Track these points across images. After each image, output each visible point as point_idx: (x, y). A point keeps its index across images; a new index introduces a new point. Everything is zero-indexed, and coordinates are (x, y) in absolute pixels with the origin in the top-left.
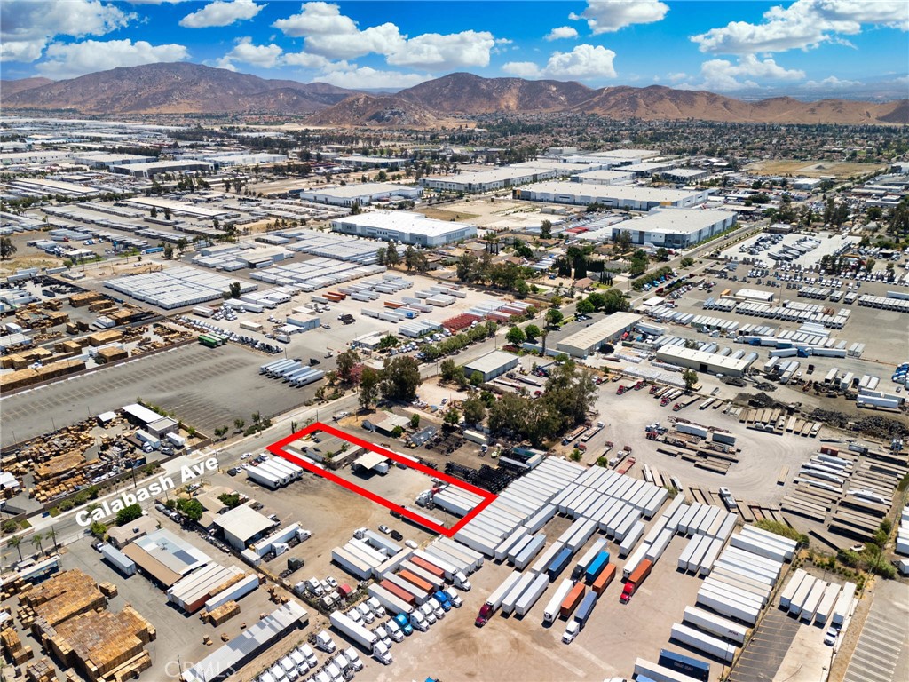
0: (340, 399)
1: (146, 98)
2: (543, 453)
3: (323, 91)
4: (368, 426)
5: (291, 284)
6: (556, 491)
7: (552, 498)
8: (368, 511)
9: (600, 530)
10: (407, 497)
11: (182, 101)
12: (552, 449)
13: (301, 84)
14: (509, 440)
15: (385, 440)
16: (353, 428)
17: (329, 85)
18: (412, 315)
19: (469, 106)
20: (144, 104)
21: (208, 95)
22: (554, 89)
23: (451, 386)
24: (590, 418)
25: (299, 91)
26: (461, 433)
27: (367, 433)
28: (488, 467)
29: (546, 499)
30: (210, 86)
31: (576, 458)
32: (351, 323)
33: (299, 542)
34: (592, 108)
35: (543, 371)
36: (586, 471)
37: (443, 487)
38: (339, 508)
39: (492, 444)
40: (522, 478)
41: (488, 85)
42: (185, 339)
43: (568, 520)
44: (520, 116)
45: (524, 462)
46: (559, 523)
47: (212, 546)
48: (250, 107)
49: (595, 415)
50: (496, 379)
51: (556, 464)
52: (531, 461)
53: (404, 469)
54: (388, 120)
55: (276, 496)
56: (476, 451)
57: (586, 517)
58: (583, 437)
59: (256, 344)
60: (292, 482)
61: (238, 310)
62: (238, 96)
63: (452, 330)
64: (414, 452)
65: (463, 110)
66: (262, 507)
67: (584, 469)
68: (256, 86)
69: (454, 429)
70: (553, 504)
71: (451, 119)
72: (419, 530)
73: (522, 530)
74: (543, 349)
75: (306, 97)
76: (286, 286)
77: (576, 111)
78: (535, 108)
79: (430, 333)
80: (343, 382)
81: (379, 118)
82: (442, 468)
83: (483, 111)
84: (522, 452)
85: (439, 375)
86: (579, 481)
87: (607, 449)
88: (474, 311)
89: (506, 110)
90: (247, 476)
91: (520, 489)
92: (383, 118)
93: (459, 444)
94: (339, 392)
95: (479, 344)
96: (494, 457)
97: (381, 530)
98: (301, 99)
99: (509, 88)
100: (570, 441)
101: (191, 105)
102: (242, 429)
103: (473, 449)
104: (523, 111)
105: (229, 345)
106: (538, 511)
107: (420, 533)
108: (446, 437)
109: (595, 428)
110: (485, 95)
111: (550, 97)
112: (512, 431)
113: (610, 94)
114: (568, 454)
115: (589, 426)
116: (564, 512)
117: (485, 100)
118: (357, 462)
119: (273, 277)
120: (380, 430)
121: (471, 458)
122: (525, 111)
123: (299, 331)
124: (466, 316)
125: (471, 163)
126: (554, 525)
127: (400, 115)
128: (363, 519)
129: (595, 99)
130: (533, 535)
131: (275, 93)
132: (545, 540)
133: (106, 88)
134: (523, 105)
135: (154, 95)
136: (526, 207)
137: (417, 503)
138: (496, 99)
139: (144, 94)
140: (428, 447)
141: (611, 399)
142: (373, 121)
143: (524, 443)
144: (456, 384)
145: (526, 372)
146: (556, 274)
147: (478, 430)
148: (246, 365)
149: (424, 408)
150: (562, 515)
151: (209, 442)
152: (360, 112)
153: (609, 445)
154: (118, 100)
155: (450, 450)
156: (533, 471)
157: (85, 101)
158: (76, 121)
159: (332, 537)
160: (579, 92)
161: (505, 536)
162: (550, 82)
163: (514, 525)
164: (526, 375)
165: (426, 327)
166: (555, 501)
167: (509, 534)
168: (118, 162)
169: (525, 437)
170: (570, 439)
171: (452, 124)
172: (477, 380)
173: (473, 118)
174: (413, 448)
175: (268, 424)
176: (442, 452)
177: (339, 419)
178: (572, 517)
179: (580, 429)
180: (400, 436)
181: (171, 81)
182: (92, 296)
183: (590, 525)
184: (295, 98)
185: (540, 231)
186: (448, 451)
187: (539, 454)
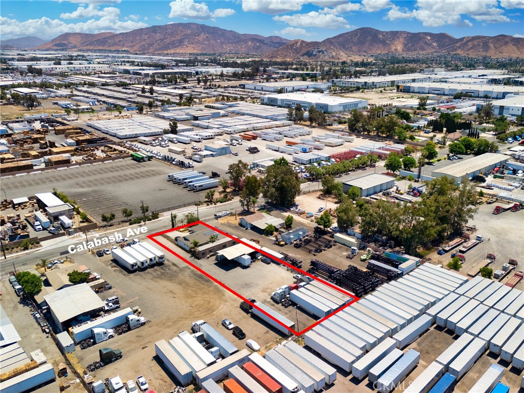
0: (227, 202)
1: (169, 44)
2: (418, 259)
3: (277, 41)
4: (244, 224)
5: (218, 128)
6: (433, 300)
7: (428, 307)
8: (218, 302)
9: (491, 352)
10: (264, 291)
11: (189, 45)
12: (428, 257)
13: (263, 37)
14: (380, 246)
15: (256, 236)
16: (229, 225)
17: (280, 38)
18: (306, 149)
19: (370, 49)
20: (167, 47)
21: (205, 42)
22: (429, 38)
23: (330, 199)
24: (467, 232)
25: (261, 40)
26: (332, 237)
27: (242, 231)
28: (356, 269)
29: (420, 307)
30: (207, 37)
31: (455, 266)
32: (256, 152)
33: (129, 329)
34: (456, 50)
35: (418, 191)
36: (466, 281)
37: (302, 284)
38: (188, 296)
39: (363, 248)
40: (393, 282)
41: (383, 35)
42: (122, 155)
43: (447, 335)
44: (405, 55)
45: (396, 267)
46: (436, 338)
47: (36, 324)
48: (230, 50)
49: (472, 229)
50: (372, 196)
51: (431, 271)
52: (403, 266)
53: (268, 264)
54: (315, 55)
55: (130, 278)
56: (345, 254)
57: (472, 334)
58: (461, 248)
59: (174, 161)
60: (152, 266)
61: (172, 141)
62: (222, 43)
63: (338, 160)
64: (283, 249)
65: (365, 52)
66: (110, 288)
67: (465, 278)
68: (235, 38)
69: (326, 233)
70: (429, 315)
71: (357, 57)
72: (266, 329)
73: (389, 342)
74: (419, 177)
75: (264, 44)
76: (214, 129)
77: (443, 52)
78: (415, 50)
79: (318, 161)
80: (235, 190)
81: (309, 54)
82: (306, 266)
83: (379, 52)
84: (394, 257)
85: (321, 190)
86: (460, 291)
87: (489, 261)
88: (358, 149)
89: (395, 52)
90: (112, 258)
91: (390, 294)
92: (312, 54)
93: (328, 245)
94: (229, 197)
95: (360, 171)
96: (364, 260)
97: (224, 324)
98: (262, 45)
99: (398, 38)
100: (446, 251)
101: (194, 48)
102: (129, 218)
103: (343, 251)
104: (406, 52)
105: (153, 161)
106: (410, 321)
107: (267, 332)
108: (316, 239)
109: (473, 241)
110: (381, 42)
111: (426, 43)
112: (384, 238)
113: (469, 41)
114: (446, 263)
115: (467, 238)
116: (442, 324)
117: (381, 46)
118: (221, 252)
119: (207, 124)
120: (255, 228)
121: (339, 259)
122: (408, 53)
123: (212, 155)
124: (351, 152)
125: (368, 75)
126: (429, 339)
127: (323, 52)
128: (209, 310)
129: (458, 45)
130: (402, 349)
131: (245, 41)
132: (419, 357)
133: (146, 38)
134: (407, 48)
135: (173, 41)
136: (407, 96)
137: (272, 298)
138: (389, 45)
139: (167, 41)
140: (297, 246)
141: (487, 218)
142: (306, 56)
143: (397, 249)
144: (334, 198)
145: (401, 192)
146: (431, 130)
147: (349, 235)
148: (160, 174)
149: (301, 213)
150: (439, 328)
151: (94, 227)
152: (297, 51)
153: (491, 257)
154: (152, 45)
155: (319, 250)
156: (406, 276)
157: (133, 46)
158: (125, 55)
159: (168, 327)
160: (447, 40)
161: (368, 347)
162: (426, 34)
163: (380, 335)
164: (401, 194)
165: (316, 157)
166: (433, 311)
167: (374, 345)
168: (137, 70)
169: (398, 244)
170: (447, 249)
171: (358, 59)
172: (354, 194)
173: (372, 56)
174: (282, 246)
175: (155, 216)
176: (310, 251)
177: (220, 217)
178: (453, 332)
179: (457, 240)
180: (272, 234)
181: (183, 33)
182: (71, 127)
183: (478, 345)
184: (258, 44)
185: (417, 106)
186: (316, 251)
187: (412, 260)
